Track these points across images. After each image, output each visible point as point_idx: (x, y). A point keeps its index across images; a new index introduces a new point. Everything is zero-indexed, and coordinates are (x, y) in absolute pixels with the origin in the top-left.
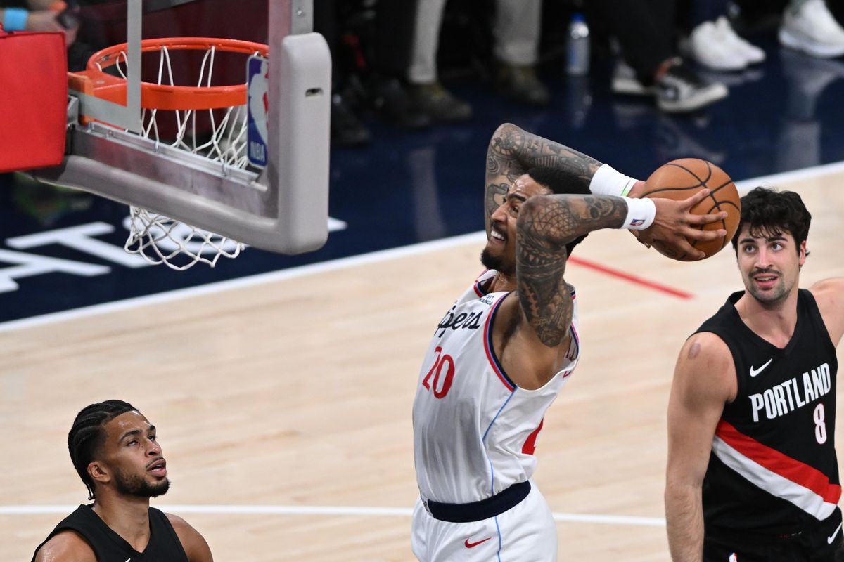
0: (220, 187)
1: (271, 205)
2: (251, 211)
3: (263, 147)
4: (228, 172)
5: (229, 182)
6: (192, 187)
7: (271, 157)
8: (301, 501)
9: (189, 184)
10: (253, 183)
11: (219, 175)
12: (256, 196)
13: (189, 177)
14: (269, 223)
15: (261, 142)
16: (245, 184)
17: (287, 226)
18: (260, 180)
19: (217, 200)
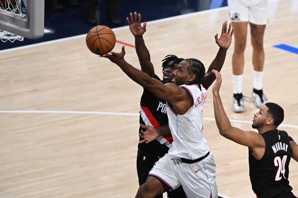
0: (13, 20)
1: (28, 25)
2: (22, 27)
3: (25, 9)
4: (16, 16)
5: (16, 19)
6: (6, 20)
7: (28, 12)
8: (38, 109)
9: (5, 20)
10: (23, 19)
11: (13, 16)
12: (24, 23)
13: (5, 17)
14: (27, 30)
15: (25, 7)
16: (21, 19)
17: (32, 31)
18: (25, 18)
19: (13, 23)
